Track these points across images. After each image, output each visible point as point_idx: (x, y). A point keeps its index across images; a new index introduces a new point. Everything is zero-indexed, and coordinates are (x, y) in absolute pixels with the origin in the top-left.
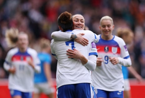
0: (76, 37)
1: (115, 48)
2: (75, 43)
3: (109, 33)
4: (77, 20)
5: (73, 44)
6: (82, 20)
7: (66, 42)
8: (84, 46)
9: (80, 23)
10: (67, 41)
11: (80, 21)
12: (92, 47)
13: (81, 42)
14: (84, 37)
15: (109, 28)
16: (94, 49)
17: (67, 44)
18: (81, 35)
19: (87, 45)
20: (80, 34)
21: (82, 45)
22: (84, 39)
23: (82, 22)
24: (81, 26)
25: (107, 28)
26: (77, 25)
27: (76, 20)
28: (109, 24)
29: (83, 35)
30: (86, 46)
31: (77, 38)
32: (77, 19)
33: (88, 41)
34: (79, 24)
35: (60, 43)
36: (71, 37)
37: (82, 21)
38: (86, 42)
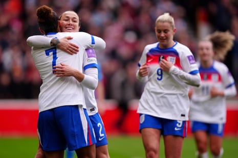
0: (58, 42)
1: (172, 58)
2: (58, 51)
3: (166, 41)
4: (68, 19)
5: (55, 54)
6: (75, 18)
7: (46, 51)
8: (72, 54)
9: (71, 22)
10: (47, 49)
11: (71, 20)
12: (89, 57)
13: (65, 48)
14: (71, 42)
15: (166, 34)
16: (91, 58)
17: (47, 54)
18: (66, 40)
19: (76, 53)
20: (66, 38)
21: (69, 53)
22: (72, 45)
23: (75, 22)
24: (73, 27)
25: (163, 35)
26: (67, 26)
27: (66, 19)
28: (166, 28)
29: (70, 38)
30: (74, 55)
31: (59, 44)
32: (67, 17)
33: (78, 48)
34: (69, 25)
35: (39, 52)
36: (51, 43)
37: (75, 20)
38: (74, 49)
